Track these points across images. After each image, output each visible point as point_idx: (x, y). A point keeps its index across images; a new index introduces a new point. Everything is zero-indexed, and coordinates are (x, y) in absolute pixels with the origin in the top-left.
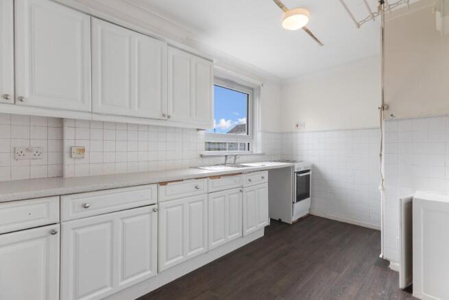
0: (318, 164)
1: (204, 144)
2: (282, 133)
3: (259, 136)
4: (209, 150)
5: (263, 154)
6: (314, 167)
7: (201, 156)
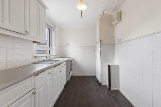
0: (74, 58)
1: (36, 51)
2: (61, 47)
3: (54, 47)
4: (38, 53)
5: (56, 55)
6: (73, 59)
7: (35, 57)
